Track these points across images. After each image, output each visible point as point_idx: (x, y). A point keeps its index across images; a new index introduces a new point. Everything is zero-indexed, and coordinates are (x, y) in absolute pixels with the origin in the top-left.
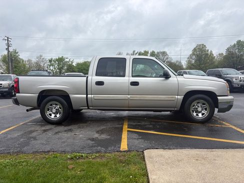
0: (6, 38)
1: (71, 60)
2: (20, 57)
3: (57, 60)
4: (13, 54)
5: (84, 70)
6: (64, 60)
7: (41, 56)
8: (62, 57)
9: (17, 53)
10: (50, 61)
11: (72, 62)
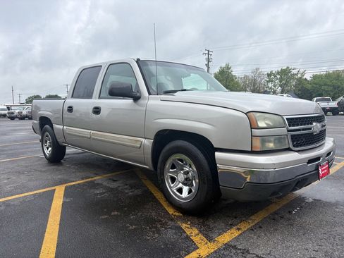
0: (207, 52)
1: (301, 71)
2: (233, 73)
3: (278, 73)
4: (225, 70)
5: (325, 85)
6: (290, 72)
7: (257, 69)
8: (288, 68)
9: (230, 68)
10: (269, 75)
11: (303, 74)
